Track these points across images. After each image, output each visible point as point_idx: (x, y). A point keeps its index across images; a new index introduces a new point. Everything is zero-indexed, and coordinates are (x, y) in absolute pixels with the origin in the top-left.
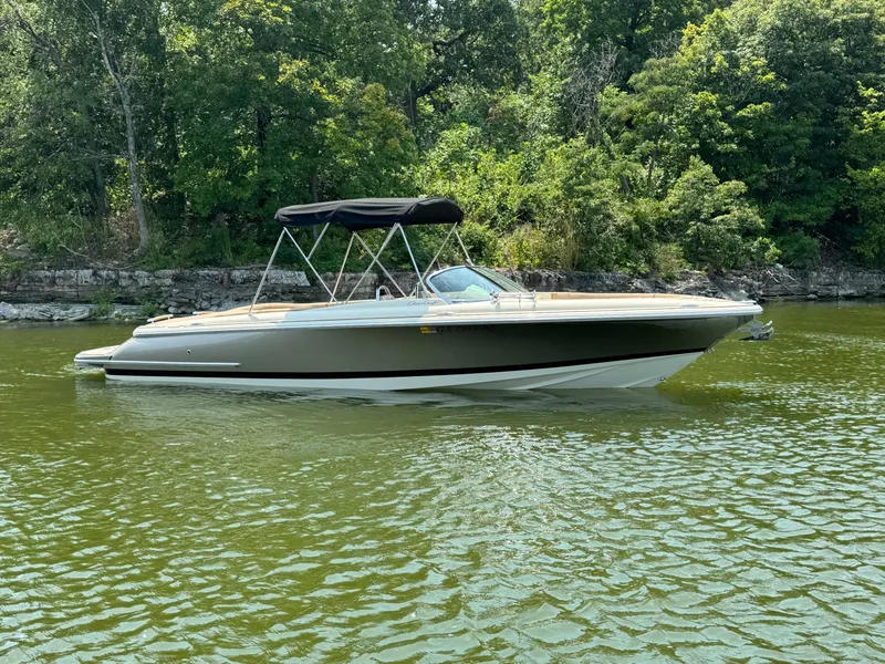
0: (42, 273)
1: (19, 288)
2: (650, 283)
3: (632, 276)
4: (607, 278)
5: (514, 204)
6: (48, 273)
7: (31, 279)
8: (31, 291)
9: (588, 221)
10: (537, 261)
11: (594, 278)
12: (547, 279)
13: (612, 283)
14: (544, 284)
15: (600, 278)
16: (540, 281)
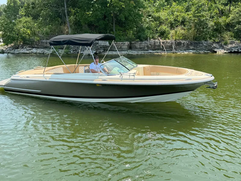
0: (44, 41)
1: (39, 45)
2: (219, 45)
3: (214, 43)
4: (204, 43)
5: (180, 19)
6: (45, 41)
7: (42, 42)
8: (42, 45)
9: (200, 25)
10: (181, 38)
11: (200, 43)
12: (184, 43)
13: (206, 45)
14: (182, 45)
15: (202, 43)
16: (181, 44)
